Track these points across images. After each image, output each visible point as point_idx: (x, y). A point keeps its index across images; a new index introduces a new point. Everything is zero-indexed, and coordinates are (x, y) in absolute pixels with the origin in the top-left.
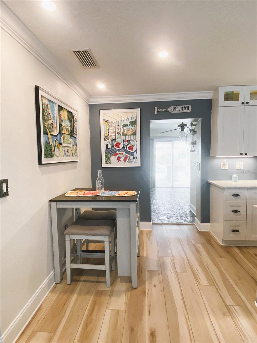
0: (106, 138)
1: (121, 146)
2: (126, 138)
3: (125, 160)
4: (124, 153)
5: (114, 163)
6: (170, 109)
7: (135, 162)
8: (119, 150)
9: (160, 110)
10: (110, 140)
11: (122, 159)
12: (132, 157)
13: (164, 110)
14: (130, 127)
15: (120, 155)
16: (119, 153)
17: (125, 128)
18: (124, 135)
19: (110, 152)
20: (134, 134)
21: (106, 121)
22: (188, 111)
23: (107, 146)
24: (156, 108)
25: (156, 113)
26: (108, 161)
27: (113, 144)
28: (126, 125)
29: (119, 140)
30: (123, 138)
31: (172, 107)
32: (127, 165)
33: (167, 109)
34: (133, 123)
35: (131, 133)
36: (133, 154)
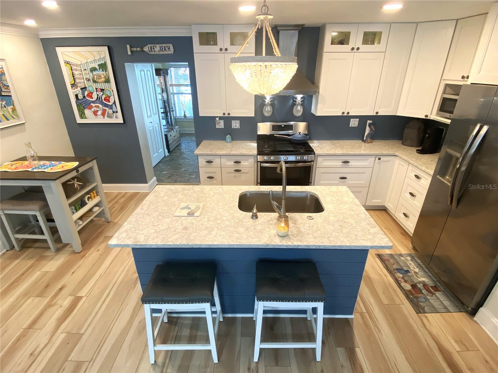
0: (73, 85)
1: (95, 96)
3: (103, 114)
4: (100, 106)
5: (90, 118)
6: (146, 49)
7: (116, 117)
8: (93, 102)
9: (134, 49)
10: (79, 89)
11: (100, 113)
12: (111, 111)
13: (138, 49)
14: (100, 72)
15: (96, 109)
16: (93, 105)
17: (94, 73)
18: (95, 82)
19: (83, 104)
20: (107, 81)
21: (67, 63)
22: (169, 52)
23: (77, 96)
24: (128, 46)
25: (129, 53)
26: (82, 115)
27: (83, 94)
28: (93, 70)
29: (90, 89)
30: (94, 86)
31: (149, 46)
32: (107, 120)
33: (142, 48)
34: (103, 67)
35: (103, 79)
36: (111, 107)
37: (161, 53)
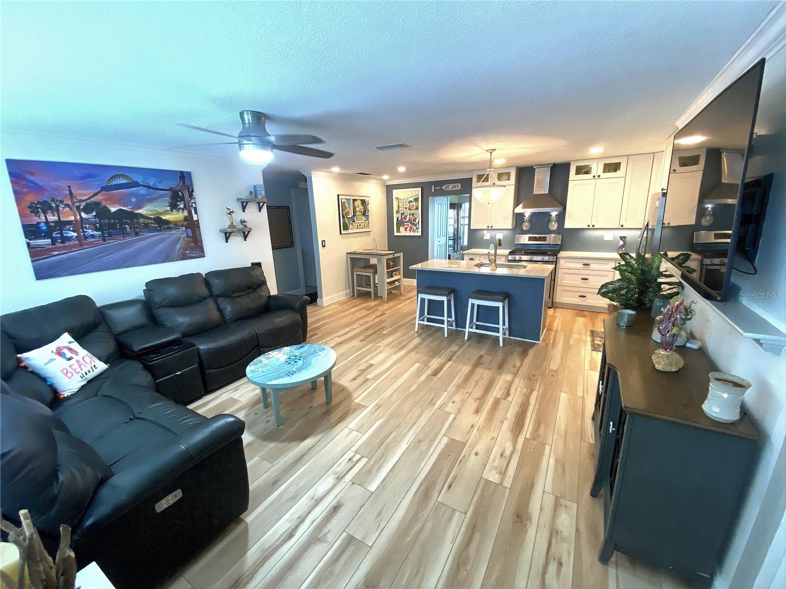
0: (397, 212)
1: (408, 218)
2: (412, 212)
3: (410, 230)
4: (410, 224)
5: (403, 232)
6: (443, 188)
7: (418, 232)
8: (406, 222)
9: (436, 188)
10: (400, 214)
11: (408, 229)
12: (415, 228)
13: (439, 188)
14: (414, 203)
15: (407, 226)
16: (406, 224)
17: (411, 204)
18: (410, 209)
19: (400, 223)
20: (417, 209)
21: (397, 198)
22: (458, 189)
23: (398, 218)
24: (433, 186)
25: (433, 191)
26: (398, 231)
27: (402, 216)
28: (411, 202)
29: (406, 214)
30: (409, 212)
31: (446, 185)
32: (412, 234)
33: (441, 188)
34: (416, 200)
35: (415, 208)
36: (415, 225)
37: (453, 189)
